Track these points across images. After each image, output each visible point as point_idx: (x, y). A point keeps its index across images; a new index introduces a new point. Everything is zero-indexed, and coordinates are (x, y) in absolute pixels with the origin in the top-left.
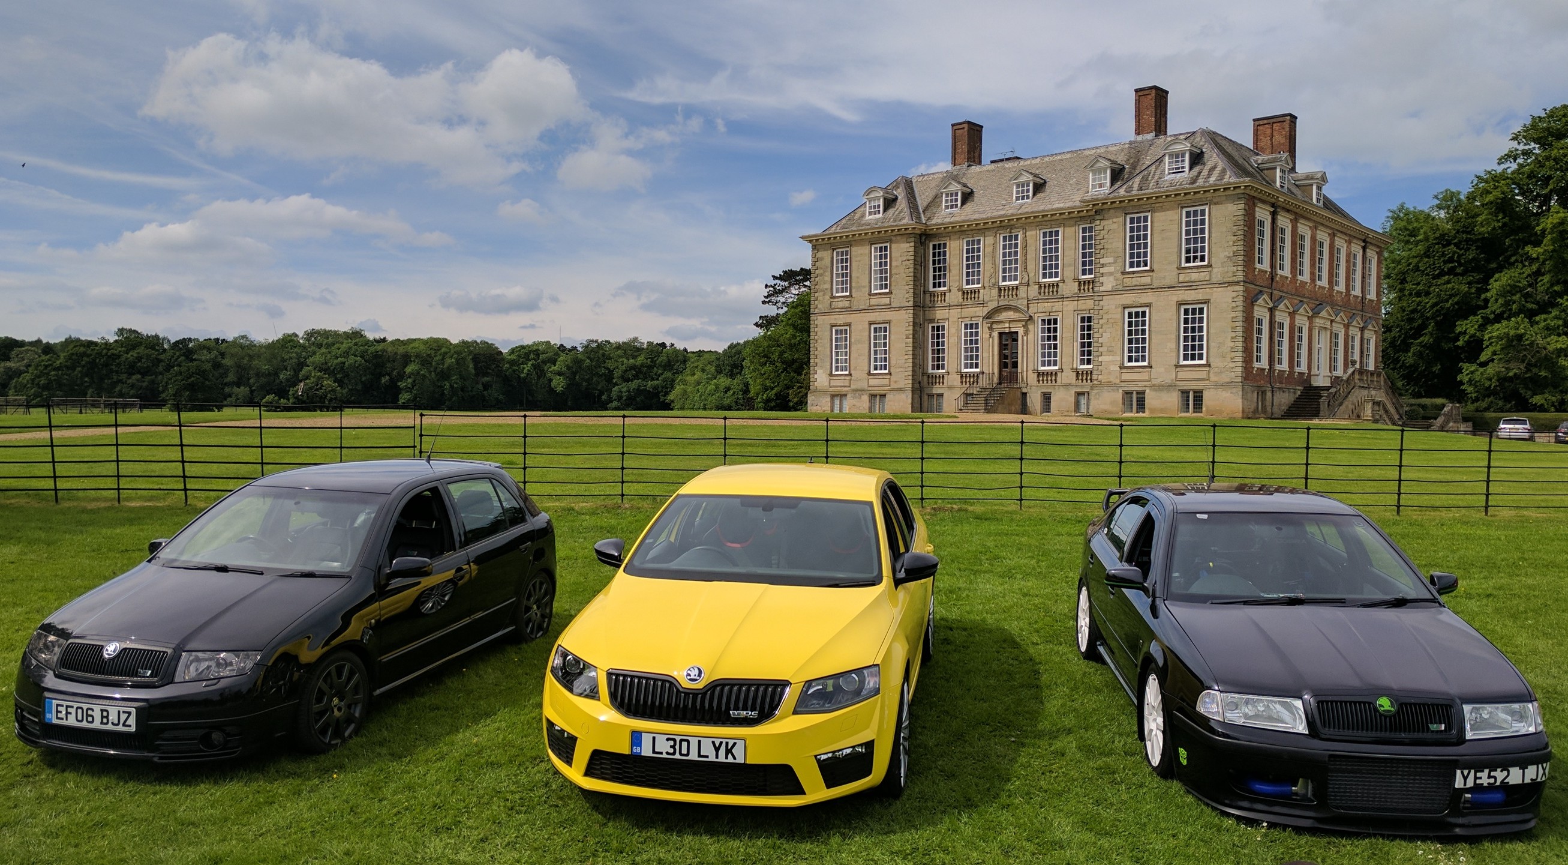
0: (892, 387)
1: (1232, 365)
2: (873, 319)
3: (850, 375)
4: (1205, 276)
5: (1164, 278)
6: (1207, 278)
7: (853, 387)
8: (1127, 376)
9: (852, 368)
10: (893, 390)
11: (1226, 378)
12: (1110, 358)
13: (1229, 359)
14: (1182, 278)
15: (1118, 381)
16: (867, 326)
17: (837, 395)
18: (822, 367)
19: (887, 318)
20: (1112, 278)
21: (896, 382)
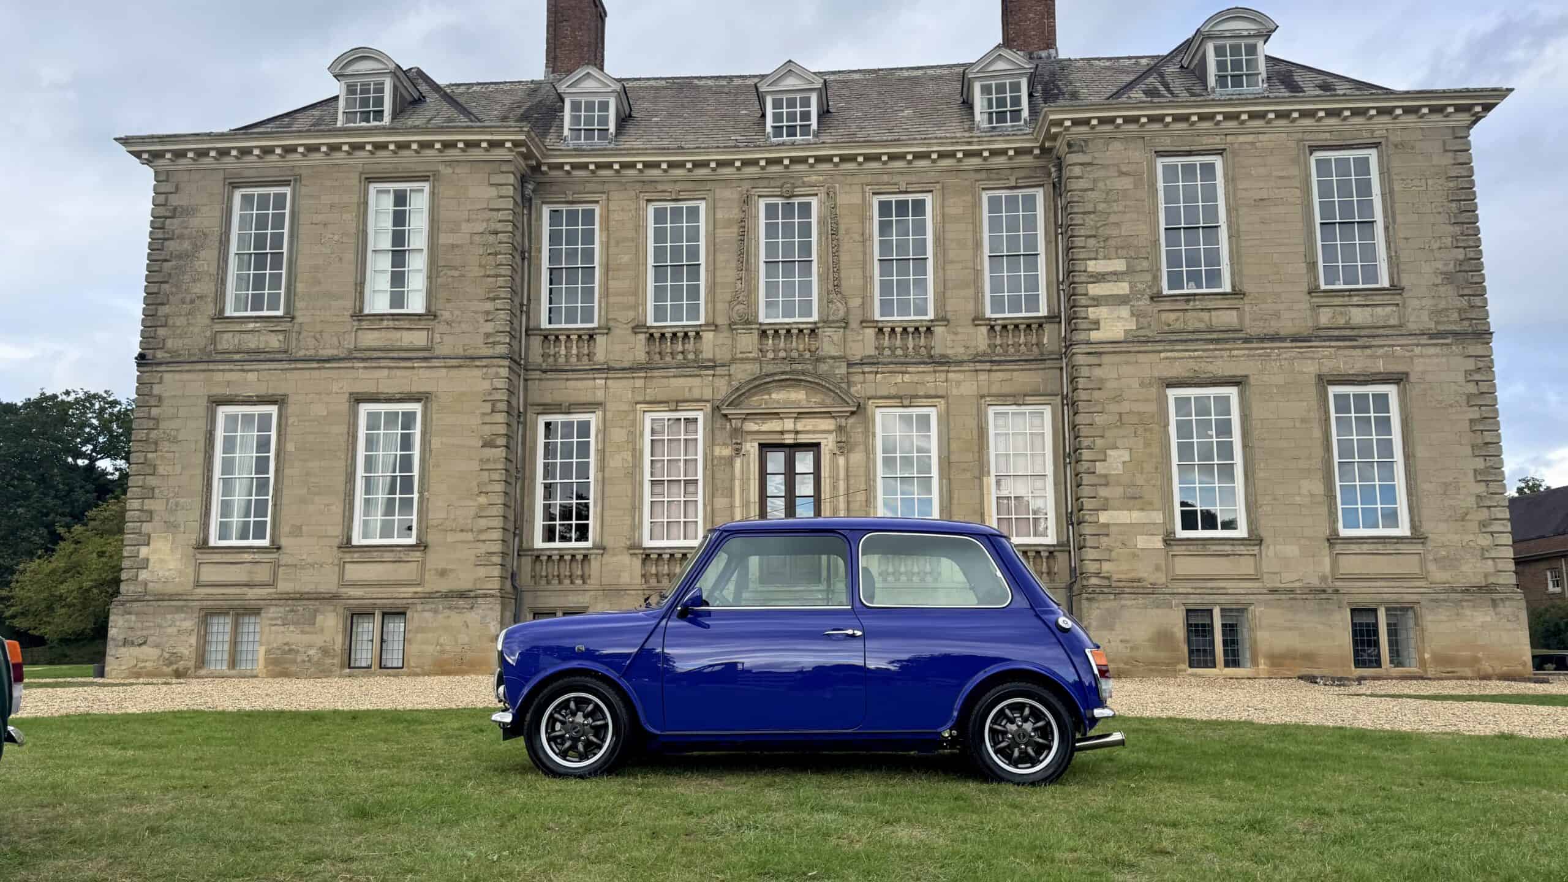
0: (428, 588)
1: (1485, 541)
2: (368, 387)
3: (276, 547)
4: (1388, 316)
5: (1277, 315)
6: (1393, 321)
7: (284, 586)
8: (1187, 566)
9: (285, 529)
10: (429, 596)
11: (1472, 571)
12: (1136, 516)
13: (1474, 526)
14: (1325, 317)
15: (1161, 578)
16: (345, 407)
17: (222, 612)
18: (171, 527)
19: (416, 388)
20: (1124, 311)
21: (443, 573)
